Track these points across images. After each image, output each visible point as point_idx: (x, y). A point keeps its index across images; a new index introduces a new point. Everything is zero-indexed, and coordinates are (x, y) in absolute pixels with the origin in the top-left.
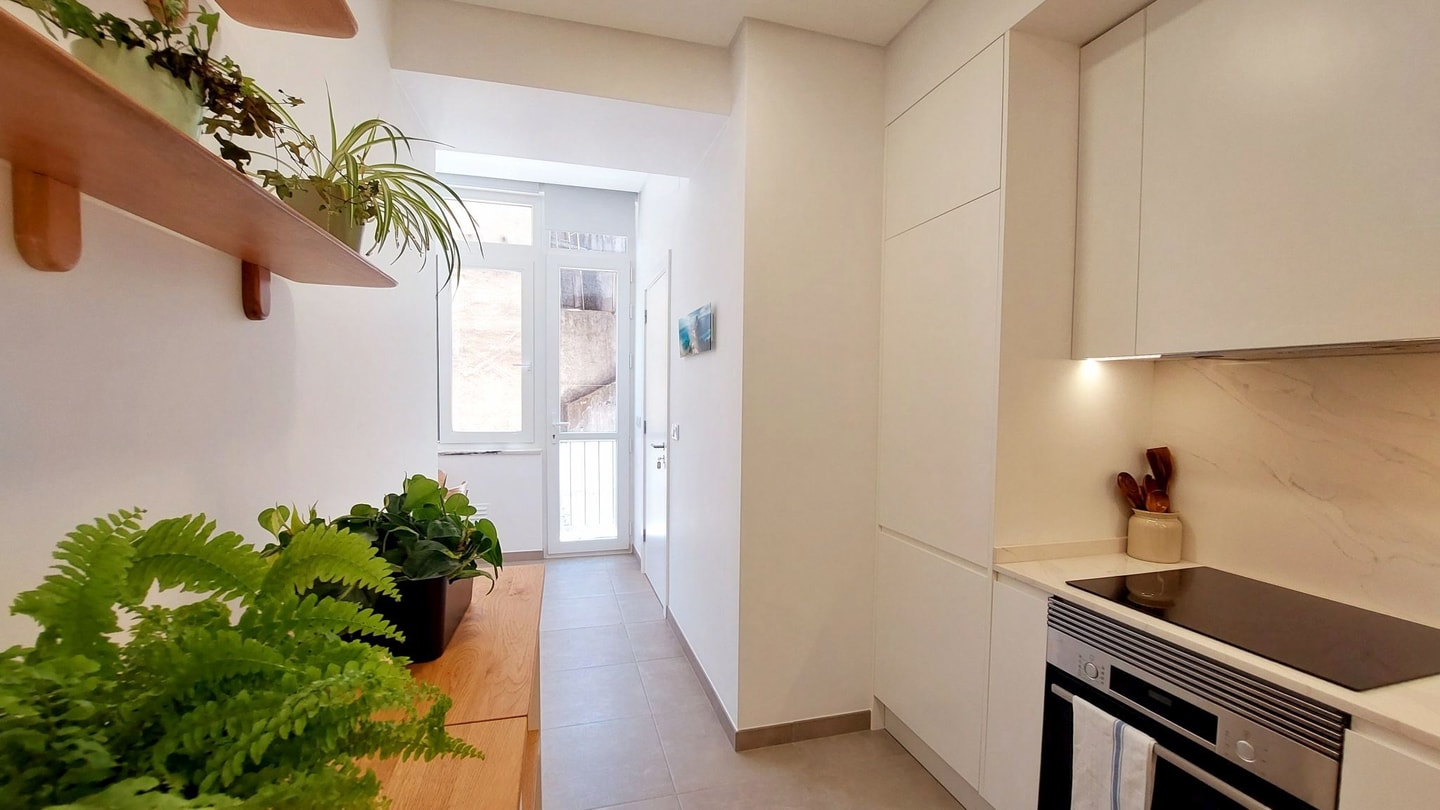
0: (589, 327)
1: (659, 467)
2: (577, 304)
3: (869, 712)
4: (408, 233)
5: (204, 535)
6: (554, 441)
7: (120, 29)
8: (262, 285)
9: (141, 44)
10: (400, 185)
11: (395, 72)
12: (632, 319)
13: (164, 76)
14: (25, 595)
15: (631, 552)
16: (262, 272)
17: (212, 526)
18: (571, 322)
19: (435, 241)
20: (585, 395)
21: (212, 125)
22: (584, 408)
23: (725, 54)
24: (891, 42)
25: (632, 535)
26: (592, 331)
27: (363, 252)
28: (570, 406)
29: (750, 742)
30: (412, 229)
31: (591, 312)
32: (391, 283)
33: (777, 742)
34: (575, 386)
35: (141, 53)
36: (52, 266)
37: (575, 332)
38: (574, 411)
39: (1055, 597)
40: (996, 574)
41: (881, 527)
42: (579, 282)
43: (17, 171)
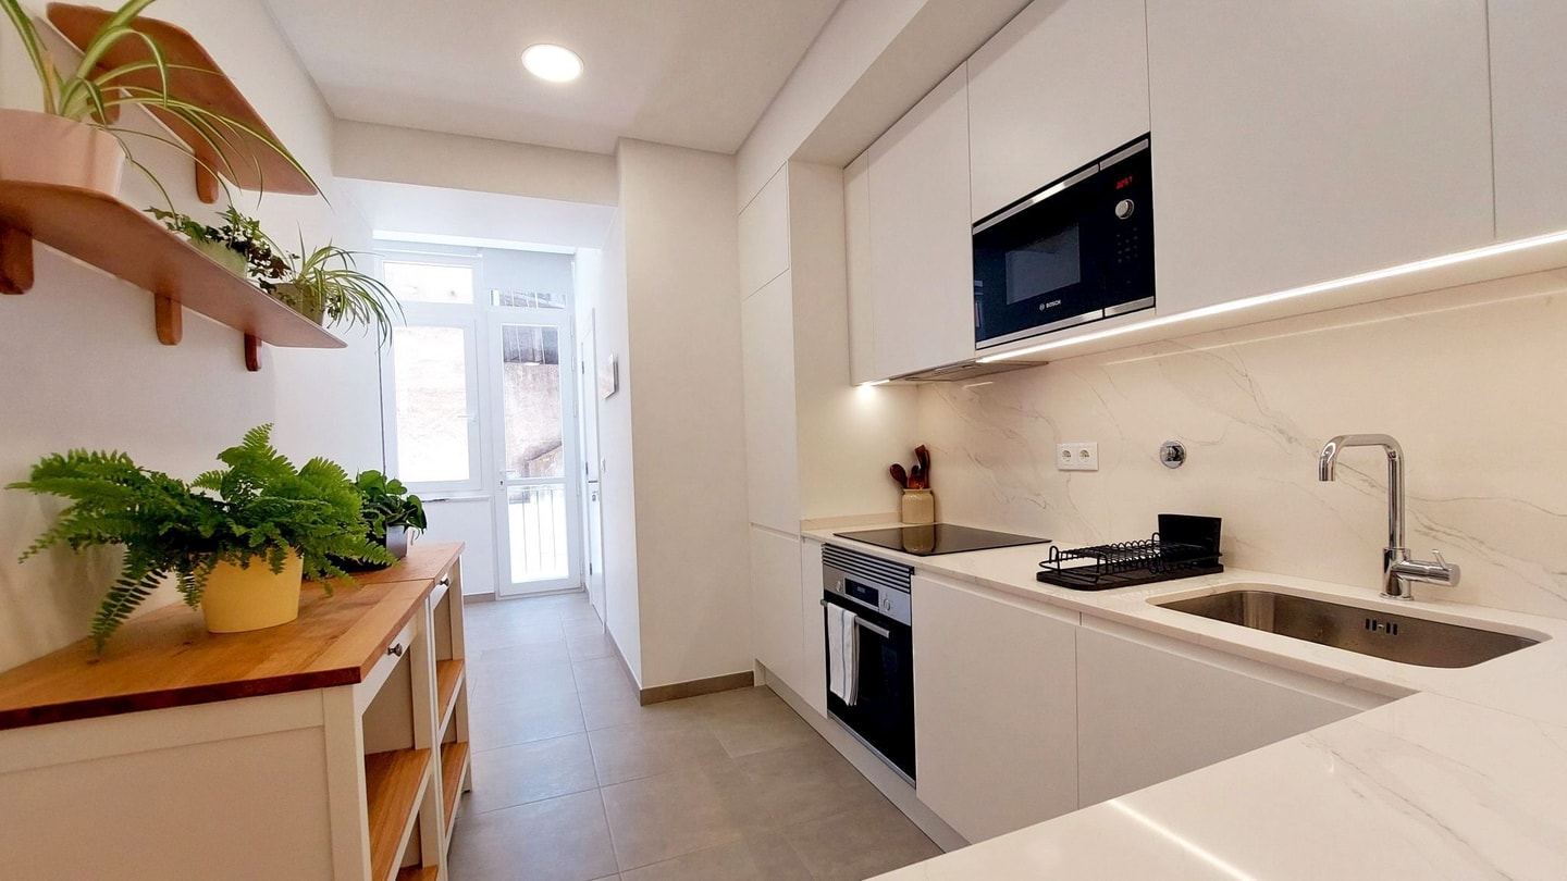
0: (550, 382)
1: (594, 500)
2: (538, 358)
3: (752, 673)
4: (355, 313)
5: (272, 455)
6: (502, 487)
7: (214, 233)
8: (258, 349)
9: (222, 238)
10: (349, 281)
11: (337, 178)
12: (574, 371)
13: (233, 252)
14: (204, 475)
15: (582, 590)
16: (257, 341)
17: (275, 452)
18: (530, 376)
19: (373, 316)
20: (548, 451)
21: (255, 272)
22: (547, 465)
23: (611, 159)
24: (737, 152)
25: (582, 575)
26: (554, 386)
27: (324, 327)
28: (531, 464)
29: (652, 698)
30: (358, 310)
31: (551, 366)
32: (343, 345)
33: (675, 698)
34: (536, 444)
35: (223, 243)
36: (172, 343)
37: (534, 388)
38: (537, 470)
39: (827, 544)
40: (803, 538)
41: (752, 524)
42: (538, 336)
43: (157, 296)
